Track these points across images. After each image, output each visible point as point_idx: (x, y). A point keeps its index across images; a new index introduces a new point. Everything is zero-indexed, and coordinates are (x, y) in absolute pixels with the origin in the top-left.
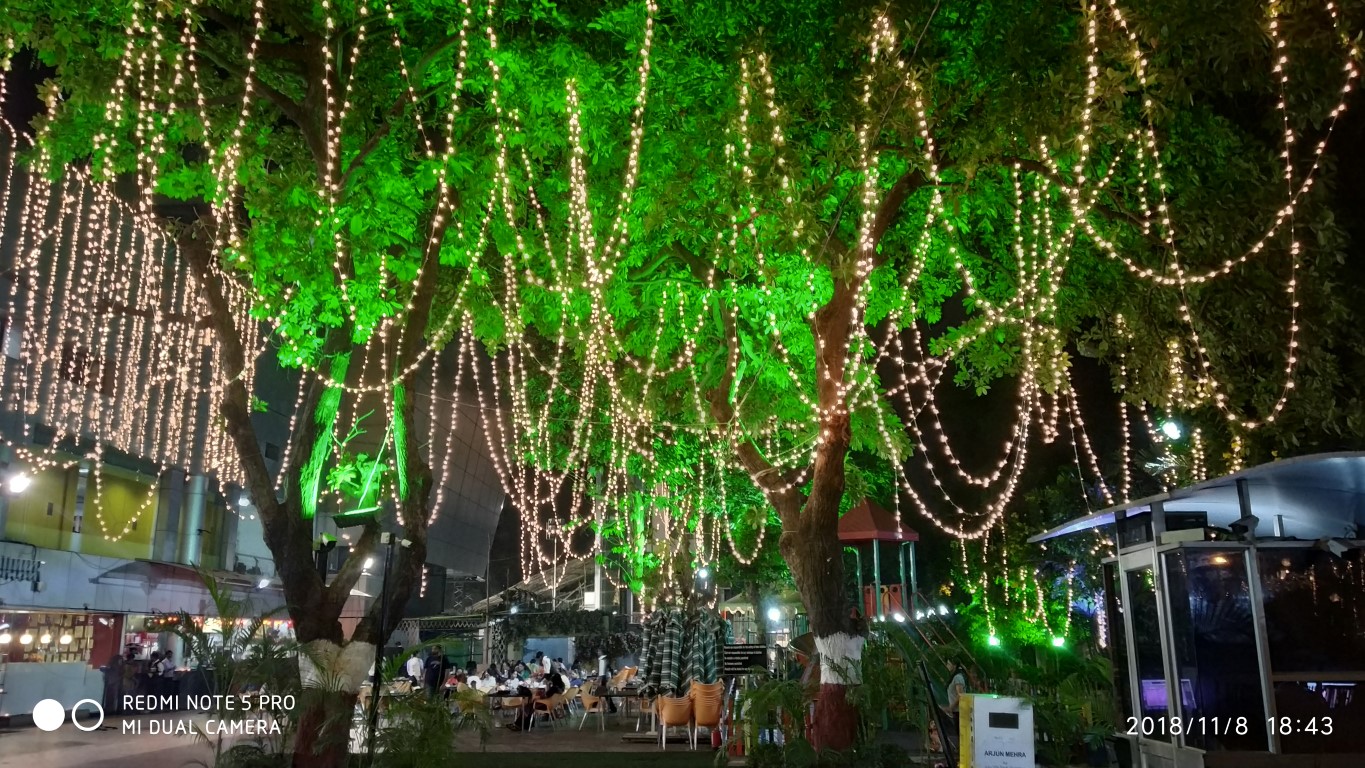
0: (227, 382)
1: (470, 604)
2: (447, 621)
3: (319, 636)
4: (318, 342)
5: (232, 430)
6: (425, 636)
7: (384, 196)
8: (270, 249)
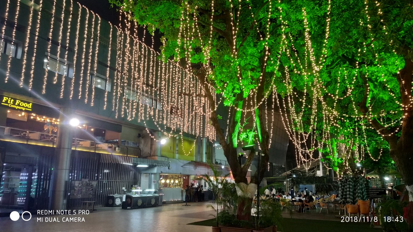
0: (212, 111)
1: (281, 174)
2: (275, 179)
3: (241, 182)
4: (234, 98)
5: (214, 125)
6: (268, 183)
7: (249, 54)
8: (220, 73)
